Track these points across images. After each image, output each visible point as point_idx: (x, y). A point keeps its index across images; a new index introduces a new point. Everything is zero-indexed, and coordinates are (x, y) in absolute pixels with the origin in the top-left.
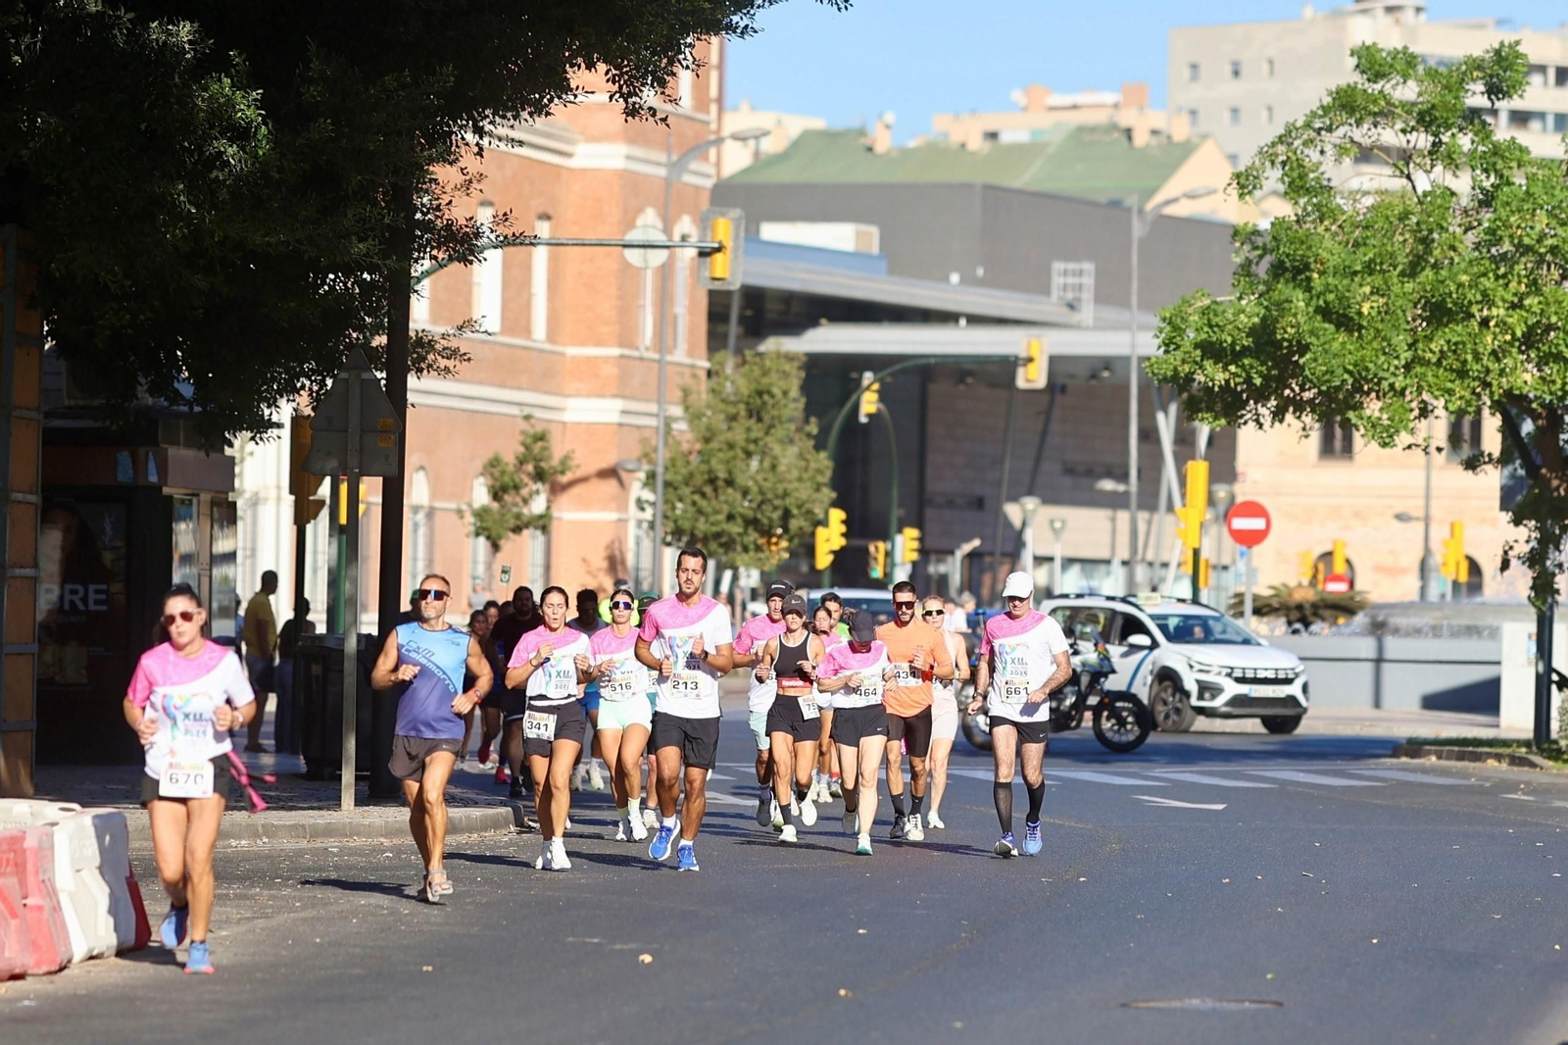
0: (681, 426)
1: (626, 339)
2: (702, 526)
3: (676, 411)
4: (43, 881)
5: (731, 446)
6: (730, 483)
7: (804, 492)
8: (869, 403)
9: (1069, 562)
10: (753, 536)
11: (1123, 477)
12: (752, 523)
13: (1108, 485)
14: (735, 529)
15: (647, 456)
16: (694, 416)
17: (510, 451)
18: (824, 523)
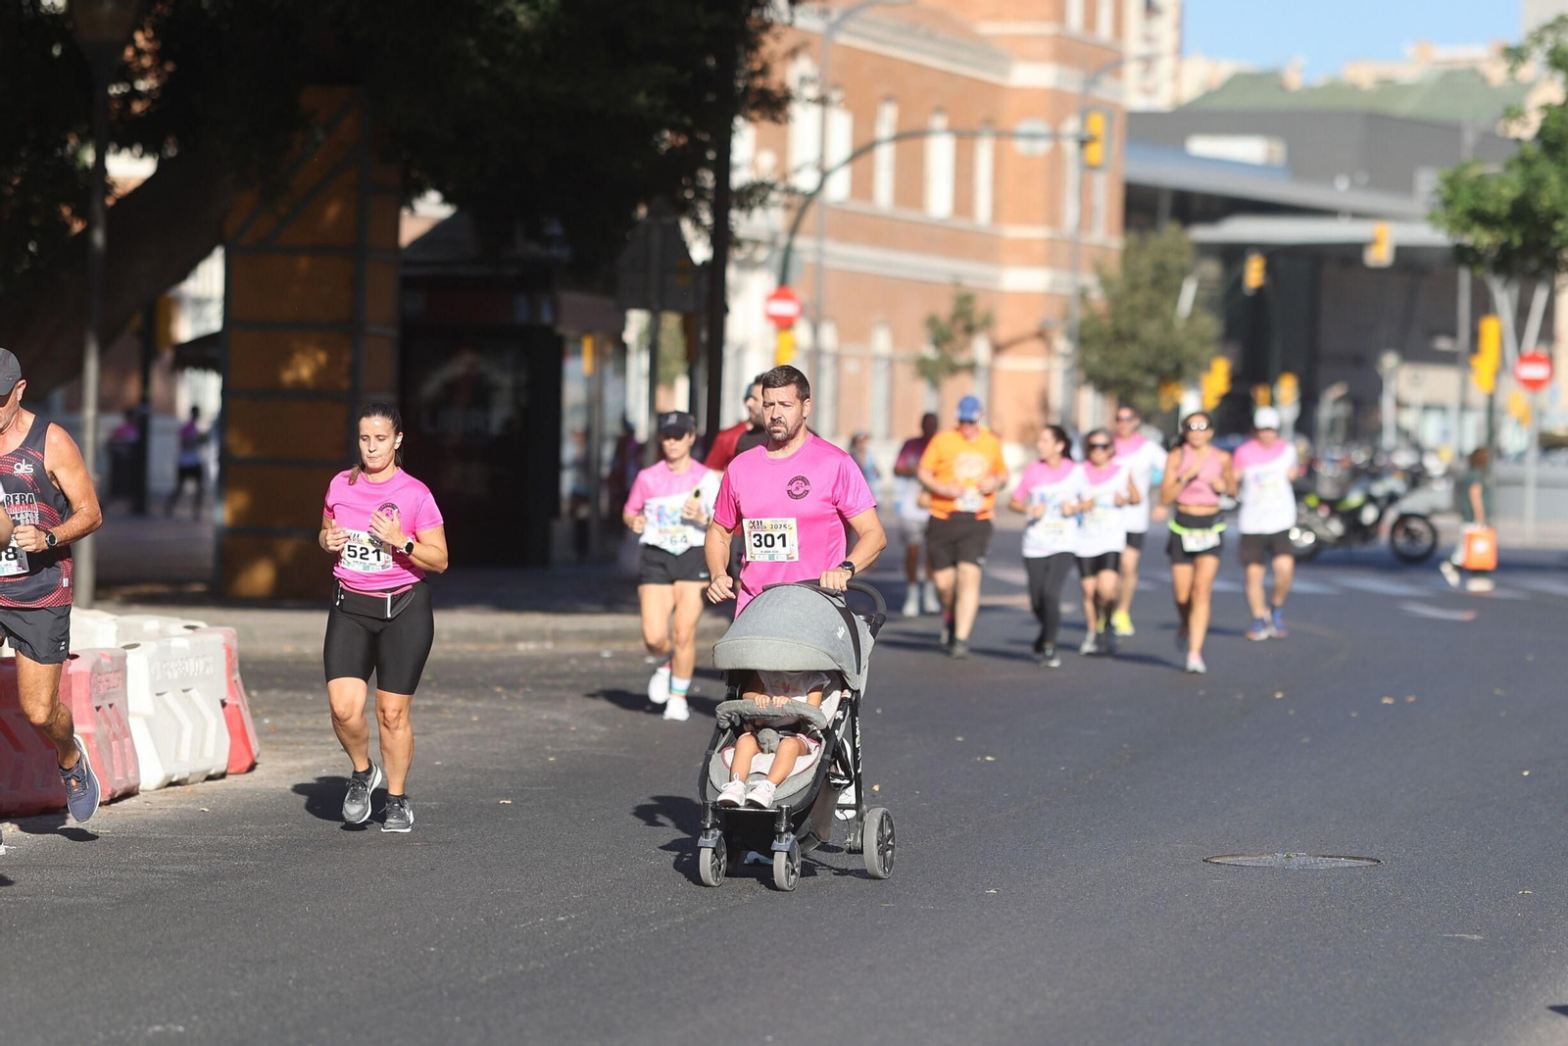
0: (1097, 295)
1: (1053, 219)
2: (1111, 373)
3: (1089, 280)
4: (98, 708)
5: (1133, 309)
6: (1133, 337)
7: (1191, 347)
8: (1254, 274)
9: (1427, 408)
10: (1151, 381)
11: (1452, 333)
12: (1150, 370)
13: (1443, 344)
14: (1135, 376)
15: (1066, 316)
16: (1106, 283)
17: (944, 309)
18: (1208, 368)
